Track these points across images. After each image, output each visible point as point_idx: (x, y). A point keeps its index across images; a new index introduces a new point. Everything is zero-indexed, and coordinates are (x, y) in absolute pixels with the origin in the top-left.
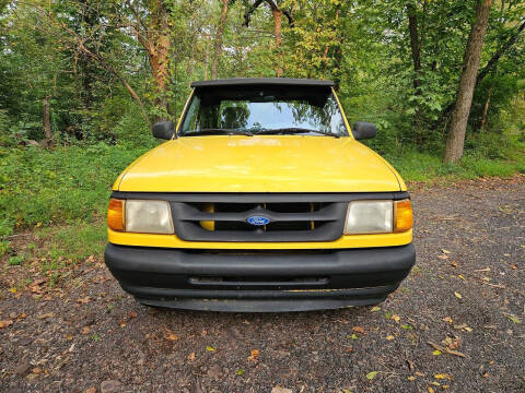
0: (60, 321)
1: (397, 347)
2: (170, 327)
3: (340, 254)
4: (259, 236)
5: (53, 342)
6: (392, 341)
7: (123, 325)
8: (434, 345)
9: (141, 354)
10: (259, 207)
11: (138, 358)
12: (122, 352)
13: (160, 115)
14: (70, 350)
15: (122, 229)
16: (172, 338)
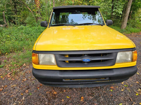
0: (18, 88)
1: (125, 93)
2: (54, 89)
3: (114, 70)
5: (17, 96)
6: (123, 91)
7: (38, 89)
8: (136, 92)
9: (46, 100)
10: (86, 55)
11: (45, 101)
12: (40, 99)
13: (38, 16)
14: (23, 99)
15: (38, 64)
16: (55, 93)
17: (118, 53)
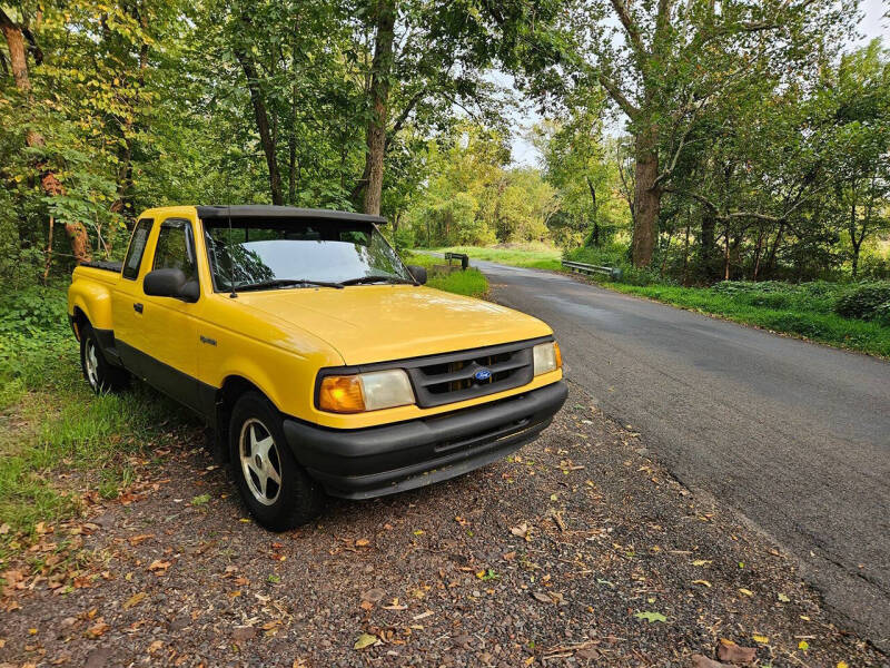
1: (543, 477)
4: (476, 391)
7: (282, 559)
15: (362, 410)
17: (532, 348)
